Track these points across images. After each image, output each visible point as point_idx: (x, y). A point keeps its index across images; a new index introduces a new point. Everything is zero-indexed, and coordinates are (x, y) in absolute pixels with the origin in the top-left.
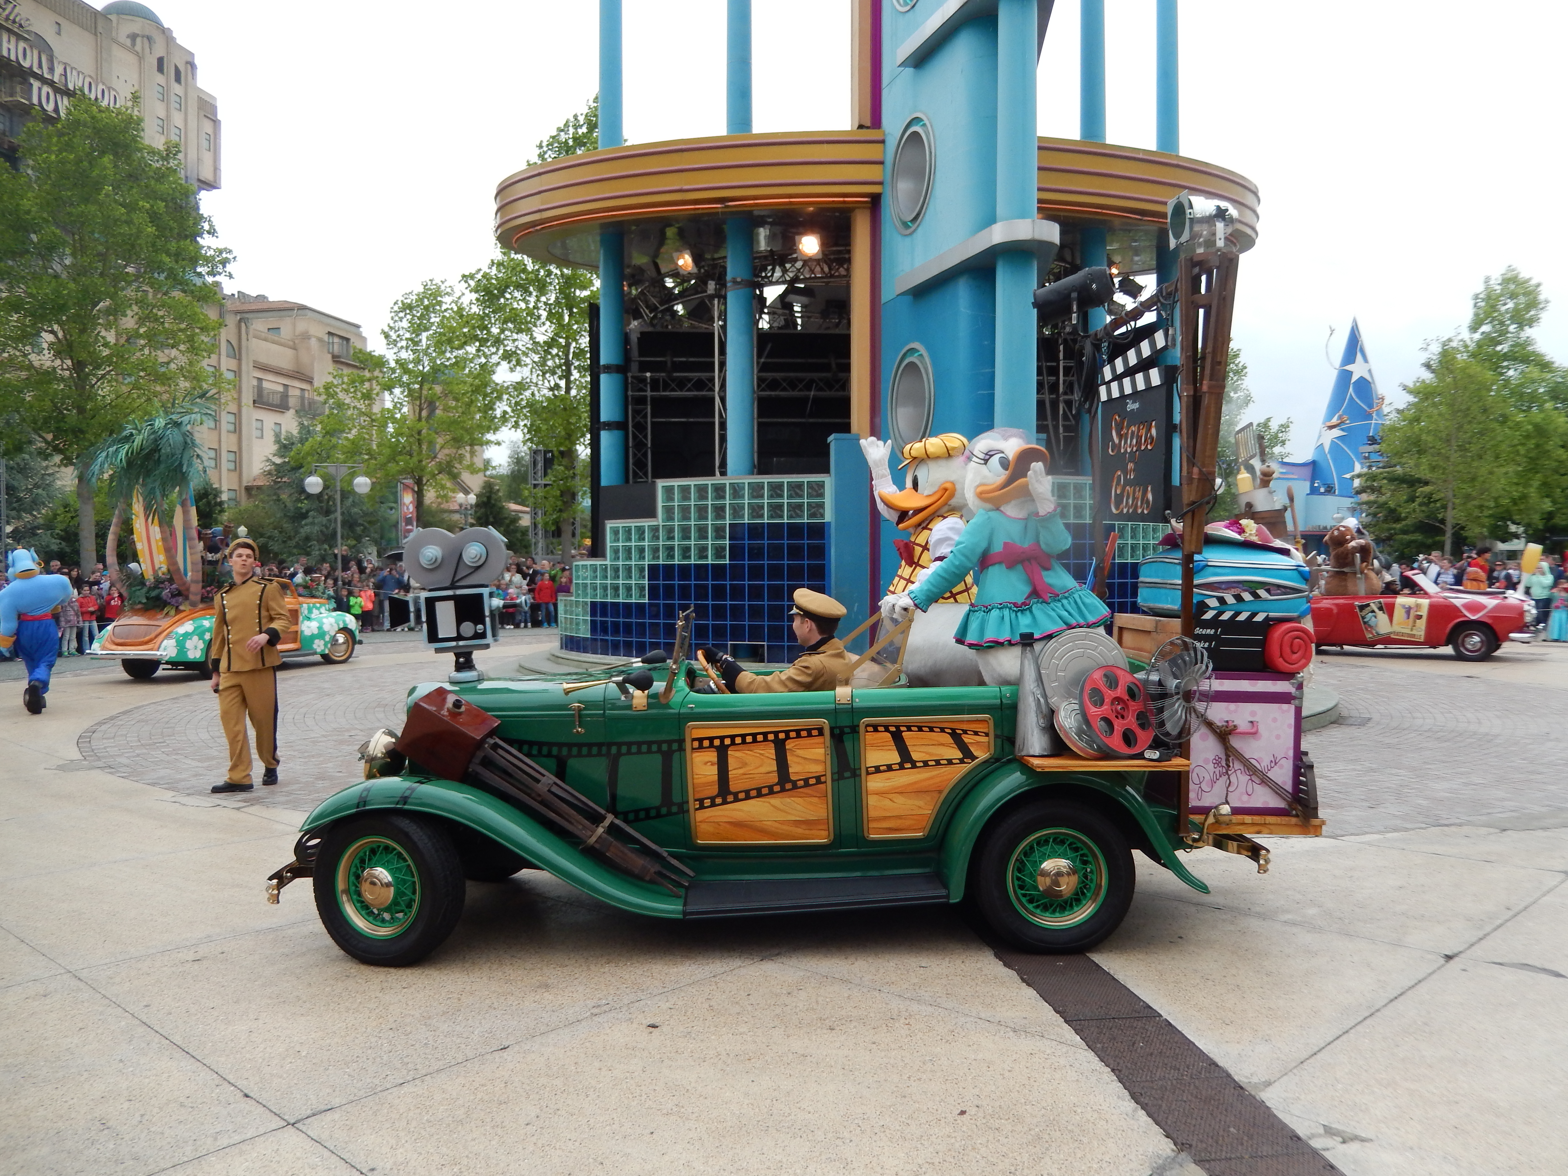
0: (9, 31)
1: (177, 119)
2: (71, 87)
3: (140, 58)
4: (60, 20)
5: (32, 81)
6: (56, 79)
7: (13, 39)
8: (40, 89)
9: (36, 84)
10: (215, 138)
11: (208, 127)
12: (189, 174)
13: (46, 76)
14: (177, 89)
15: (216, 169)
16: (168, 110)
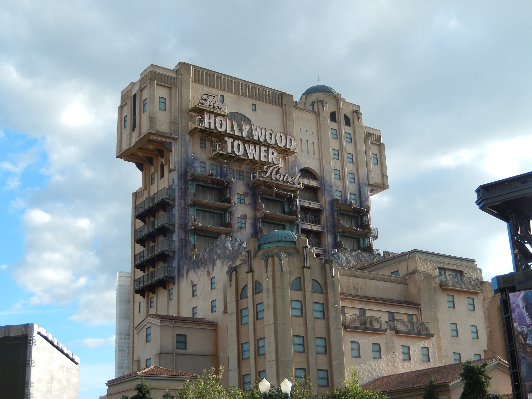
0: (211, 112)
1: (349, 148)
2: (256, 138)
3: (317, 115)
4: (256, 102)
5: (226, 139)
6: (244, 135)
7: (212, 117)
8: (232, 143)
9: (229, 141)
10: (381, 156)
11: (374, 149)
12: (361, 182)
13: (236, 134)
14: (348, 129)
15: (384, 176)
16: (341, 143)
